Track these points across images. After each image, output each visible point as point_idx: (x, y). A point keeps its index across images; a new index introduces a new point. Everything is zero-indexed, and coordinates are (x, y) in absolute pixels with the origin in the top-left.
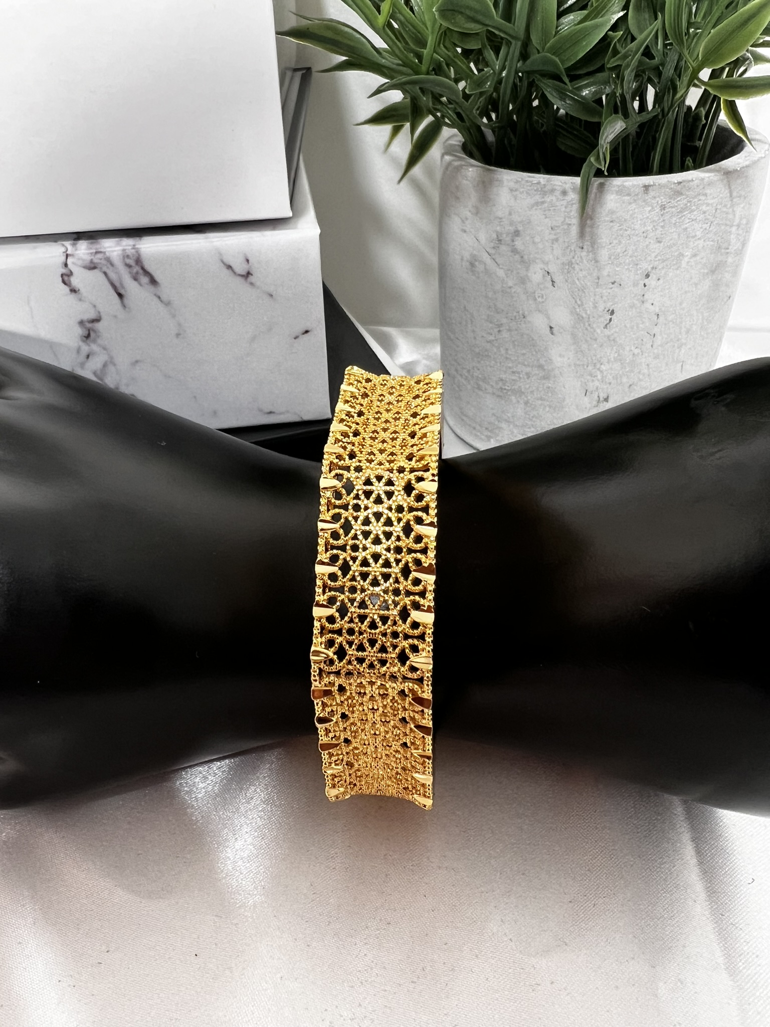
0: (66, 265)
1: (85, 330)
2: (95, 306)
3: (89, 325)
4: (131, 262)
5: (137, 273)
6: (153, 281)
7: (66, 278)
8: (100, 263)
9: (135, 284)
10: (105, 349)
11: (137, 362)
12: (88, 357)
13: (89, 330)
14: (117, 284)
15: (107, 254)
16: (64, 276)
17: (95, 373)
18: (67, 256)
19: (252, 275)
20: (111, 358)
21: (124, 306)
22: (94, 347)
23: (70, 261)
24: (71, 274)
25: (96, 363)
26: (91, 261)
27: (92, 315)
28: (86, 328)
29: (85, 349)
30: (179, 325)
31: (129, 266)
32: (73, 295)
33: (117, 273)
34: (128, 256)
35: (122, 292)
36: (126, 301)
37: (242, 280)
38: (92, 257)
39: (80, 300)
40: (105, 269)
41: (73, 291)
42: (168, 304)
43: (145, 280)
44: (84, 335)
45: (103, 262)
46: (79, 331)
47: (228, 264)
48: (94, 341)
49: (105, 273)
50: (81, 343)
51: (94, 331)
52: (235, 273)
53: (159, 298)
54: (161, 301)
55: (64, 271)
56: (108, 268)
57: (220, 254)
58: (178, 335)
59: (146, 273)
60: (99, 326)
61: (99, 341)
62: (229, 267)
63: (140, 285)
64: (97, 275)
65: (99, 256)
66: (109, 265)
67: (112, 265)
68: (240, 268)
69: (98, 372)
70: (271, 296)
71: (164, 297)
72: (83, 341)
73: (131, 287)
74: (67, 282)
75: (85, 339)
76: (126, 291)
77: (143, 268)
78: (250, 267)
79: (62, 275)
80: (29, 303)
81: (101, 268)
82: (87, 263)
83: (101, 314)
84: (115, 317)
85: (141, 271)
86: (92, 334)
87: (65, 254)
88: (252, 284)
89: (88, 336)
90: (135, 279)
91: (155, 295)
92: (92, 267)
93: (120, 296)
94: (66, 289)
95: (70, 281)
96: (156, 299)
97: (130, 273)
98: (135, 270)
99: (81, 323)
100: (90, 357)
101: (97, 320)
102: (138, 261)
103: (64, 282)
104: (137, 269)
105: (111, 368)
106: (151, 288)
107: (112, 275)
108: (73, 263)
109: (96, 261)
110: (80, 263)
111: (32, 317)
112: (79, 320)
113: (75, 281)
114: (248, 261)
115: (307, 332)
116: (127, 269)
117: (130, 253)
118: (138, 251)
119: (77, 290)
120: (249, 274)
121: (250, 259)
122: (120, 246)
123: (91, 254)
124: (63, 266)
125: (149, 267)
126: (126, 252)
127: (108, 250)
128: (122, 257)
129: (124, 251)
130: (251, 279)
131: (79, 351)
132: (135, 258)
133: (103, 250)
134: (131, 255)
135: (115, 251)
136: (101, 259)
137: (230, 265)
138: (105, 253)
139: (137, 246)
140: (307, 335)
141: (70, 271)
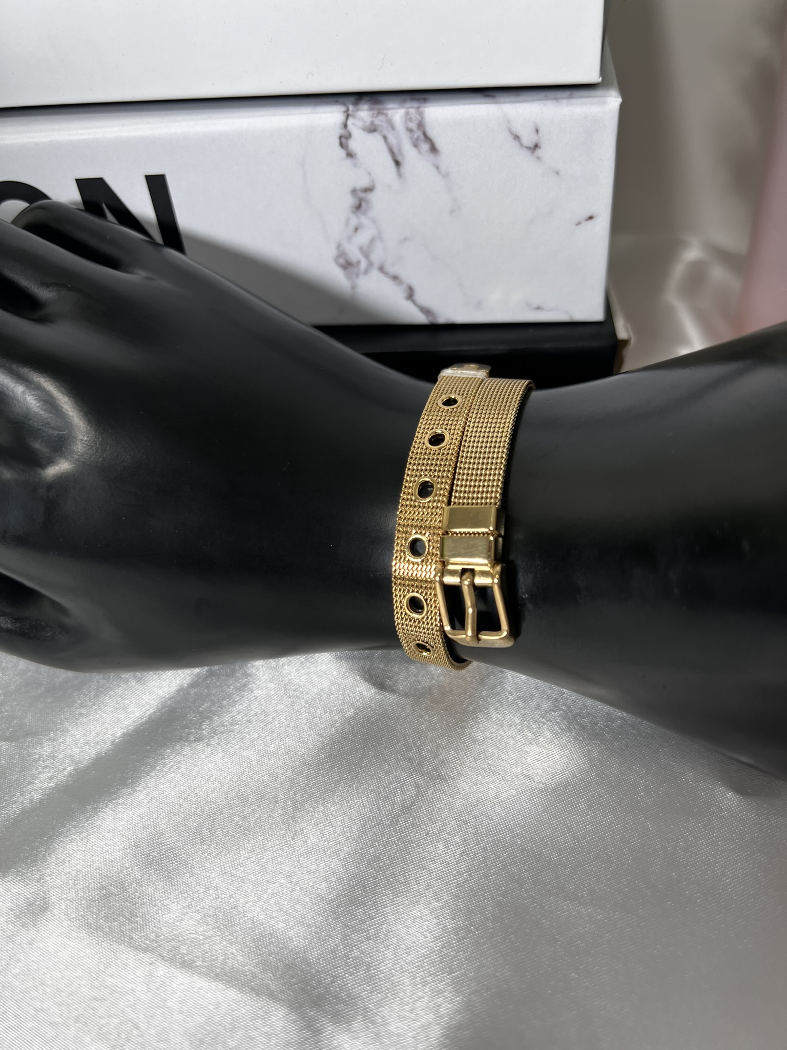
0: (345, 126)
1: (356, 199)
2: (369, 174)
3: (362, 195)
4: (413, 126)
5: (418, 139)
6: (434, 149)
7: (344, 140)
8: (381, 126)
9: (414, 150)
10: (374, 221)
11: (405, 239)
12: (356, 229)
13: (361, 200)
14: (396, 150)
15: (389, 116)
17: (361, 249)
18: (348, 116)
19: (540, 148)
20: (380, 232)
21: (400, 175)
22: (364, 220)
23: (350, 122)
24: (349, 136)
25: (362, 238)
26: (372, 123)
27: (364, 183)
28: (358, 197)
29: (354, 221)
30: (454, 200)
31: (410, 131)
32: (349, 161)
33: (398, 138)
34: (411, 120)
35: (399, 158)
36: (403, 170)
37: (528, 153)
38: (374, 119)
39: (355, 166)
40: (385, 132)
41: (350, 155)
42: (446, 176)
43: (425, 147)
44: (355, 205)
45: (384, 124)
46: (350, 201)
47: (515, 134)
48: (365, 213)
49: (385, 138)
50: (352, 216)
51: (367, 202)
52: (521, 145)
53: (437, 168)
54: (439, 172)
55: (343, 132)
56: (388, 131)
57: (509, 122)
58: (452, 211)
59: (428, 139)
60: (371, 196)
61: (370, 213)
62: (517, 137)
63: (420, 152)
64: (376, 139)
65: (381, 118)
66: (390, 128)
67: (393, 127)
68: (528, 139)
69: (365, 249)
70: (557, 173)
71: (443, 170)
72: (354, 213)
73: (410, 154)
74: (345, 147)
75: (354, 209)
76: (403, 158)
77: (425, 134)
78: (540, 137)
79: (340, 137)
81: (381, 132)
82: (368, 124)
83: (375, 183)
84: (389, 187)
85: (422, 137)
86: (364, 205)
87: (346, 114)
88: (538, 158)
89: (358, 207)
90: (416, 145)
91: (434, 165)
92: (372, 129)
93: (397, 163)
94: (342, 153)
95: (347, 143)
96: (433, 169)
97: (411, 138)
98: (416, 136)
99: (354, 192)
100: (359, 232)
101: (369, 189)
102: (421, 125)
103: (341, 145)
104: (418, 134)
105: (378, 244)
106: (431, 157)
107: (392, 140)
108: (353, 124)
109: (377, 122)
110: (360, 124)
113: (353, 144)
114: (537, 131)
115: (591, 218)
116: (408, 134)
117: (412, 116)
118: (421, 114)
119: (353, 154)
120: (536, 146)
121: (541, 129)
122: (404, 108)
123: (373, 115)
124: (343, 127)
125: (431, 133)
126: (409, 115)
127: (390, 112)
128: (404, 120)
129: (407, 113)
130: (539, 152)
131: (347, 223)
132: (417, 122)
133: (385, 112)
134: (414, 119)
135: (397, 113)
136: (382, 121)
137: (518, 134)
138: (387, 115)
139: (421, 109)
140: (590, 222)
141: (348, 133)
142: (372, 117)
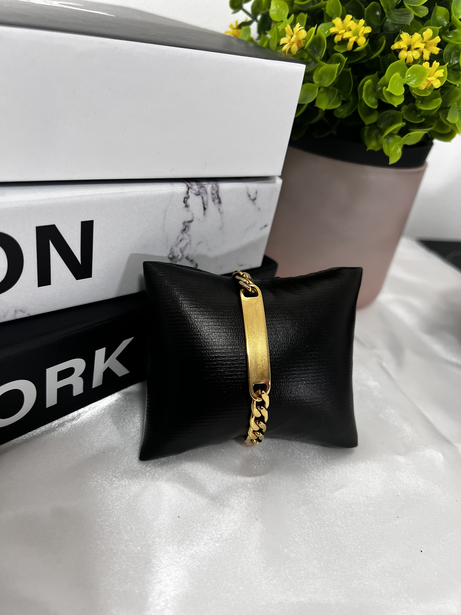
0: (188, 193)
1: (184, 226)
2: (193, 214)
3: (187, 224)
4: (214, 192)
5: (215, 198)
6: (220, 202)
7: (186, 199)
8: (202, 192)
9: (212, 203)
10: (189, 236)
11: (200, 242)
12: (181, 240)
13: (186, 227)
14: (205, 203)
15: (206, 188)
16: (185, 199)
17: (181, 249)
18: (189, 188)
19: (256, 199)
20: (190, 241)
21: (204, 214)
22: (185, 235)
23: (189, 191)
25: (182, 245)
26: (199, 191)
27: (190, 219)
28: (185, 225)
29: (181, 237)
30: (222, 223)
31: (213, 194)
32: (186, 209)
33: (207, 198)
34: (214, 189)
35: (206, 207)
36: (206, 211)
37: (252, 202)
38: (200, 189)
39: (188, 211)
40: (203, 195)
41: (187, 206)
42: (221, 213)
43: (217, 201)
44: (184, 229)
45: (204, 192)
46: (181, 227)
48: (186, 232)
49: (202, 198)
50: (181, 234)
51: (188, 227)
53: (219, 210)
54: (220, 212)
55: (186, 196)
57: (248, 189)
58: (221, 228)
59: (219, 198)
60: (192, 225)
61: (188, 233)
63: (214, 203)
64: (199, 199)
65: (203, 189)
66: (205, 194)
67: (207, 193)
68: (252, 197)
69: (182, 249)
70: (259, 209)
71: (221, 210)
73: (210, 205)
74: (185, 202)
75: (183, 231)
76: (208, 206)
77: (218, 196)
78: (256, 196)
79: (185, 198)
80: (165, 212)
81: (202, 195)
82: (197, 191)
83: (194, 218)
84: (199, 219)
85: (217, 197)
86: (187, 229)
87: (188, 188)
88: (255, 204)
89: (184, 230)
90: (213, 201)
91: (218, 208)
92: (198, 194)
93: (205, 209)
94: (184, 205)
95: (187, 201)
96: (218, 211)
97: (212, 197)
98: (214, 196)
99: (184, 223)
100: (182, 241)
101: (191, 221)
102: (217, 192)
103: (184, 202)
104: (216, 196)
105: (189, 246)
106: (218, 205)
107: (205, 198)
108: (191, 192)
109: (201, 191)
110: (194, 192)
111: (164, 220)
112: (184, 221)
113: (189, 202)
114: (256, 193)
115: (266, 226)
116: (212, 196)
117: (215, 188)
118: (218, 187)
119: (188, 205)
120: (254, 199)
121: (258, 193)
122: (210, 184)
123: (199, 187)
124: (187, 193)
125: (220, 195)
126: (213, 187)
127: (206, 186)
128: (211, 190)
129: (212, 187)
130: (256, 201)
131: (178, 238)
132: (216, 190)
133: (204, 186)
134: (215, 189)
135: (209, 186)
136: (203, 190)
137: (250, 195)
138: (205, 188)
139: (217, 185)
140: (266, 228)
141: (188, 196)
142: (199, 189)
